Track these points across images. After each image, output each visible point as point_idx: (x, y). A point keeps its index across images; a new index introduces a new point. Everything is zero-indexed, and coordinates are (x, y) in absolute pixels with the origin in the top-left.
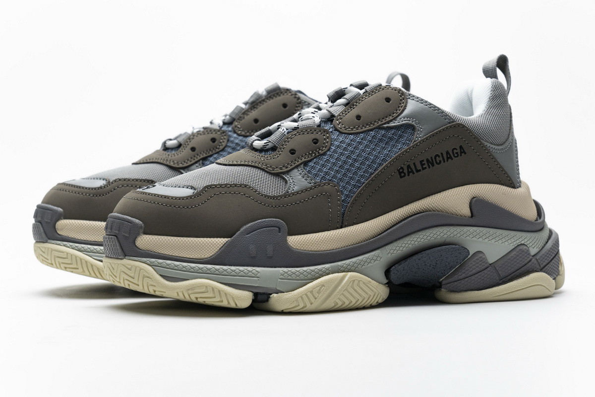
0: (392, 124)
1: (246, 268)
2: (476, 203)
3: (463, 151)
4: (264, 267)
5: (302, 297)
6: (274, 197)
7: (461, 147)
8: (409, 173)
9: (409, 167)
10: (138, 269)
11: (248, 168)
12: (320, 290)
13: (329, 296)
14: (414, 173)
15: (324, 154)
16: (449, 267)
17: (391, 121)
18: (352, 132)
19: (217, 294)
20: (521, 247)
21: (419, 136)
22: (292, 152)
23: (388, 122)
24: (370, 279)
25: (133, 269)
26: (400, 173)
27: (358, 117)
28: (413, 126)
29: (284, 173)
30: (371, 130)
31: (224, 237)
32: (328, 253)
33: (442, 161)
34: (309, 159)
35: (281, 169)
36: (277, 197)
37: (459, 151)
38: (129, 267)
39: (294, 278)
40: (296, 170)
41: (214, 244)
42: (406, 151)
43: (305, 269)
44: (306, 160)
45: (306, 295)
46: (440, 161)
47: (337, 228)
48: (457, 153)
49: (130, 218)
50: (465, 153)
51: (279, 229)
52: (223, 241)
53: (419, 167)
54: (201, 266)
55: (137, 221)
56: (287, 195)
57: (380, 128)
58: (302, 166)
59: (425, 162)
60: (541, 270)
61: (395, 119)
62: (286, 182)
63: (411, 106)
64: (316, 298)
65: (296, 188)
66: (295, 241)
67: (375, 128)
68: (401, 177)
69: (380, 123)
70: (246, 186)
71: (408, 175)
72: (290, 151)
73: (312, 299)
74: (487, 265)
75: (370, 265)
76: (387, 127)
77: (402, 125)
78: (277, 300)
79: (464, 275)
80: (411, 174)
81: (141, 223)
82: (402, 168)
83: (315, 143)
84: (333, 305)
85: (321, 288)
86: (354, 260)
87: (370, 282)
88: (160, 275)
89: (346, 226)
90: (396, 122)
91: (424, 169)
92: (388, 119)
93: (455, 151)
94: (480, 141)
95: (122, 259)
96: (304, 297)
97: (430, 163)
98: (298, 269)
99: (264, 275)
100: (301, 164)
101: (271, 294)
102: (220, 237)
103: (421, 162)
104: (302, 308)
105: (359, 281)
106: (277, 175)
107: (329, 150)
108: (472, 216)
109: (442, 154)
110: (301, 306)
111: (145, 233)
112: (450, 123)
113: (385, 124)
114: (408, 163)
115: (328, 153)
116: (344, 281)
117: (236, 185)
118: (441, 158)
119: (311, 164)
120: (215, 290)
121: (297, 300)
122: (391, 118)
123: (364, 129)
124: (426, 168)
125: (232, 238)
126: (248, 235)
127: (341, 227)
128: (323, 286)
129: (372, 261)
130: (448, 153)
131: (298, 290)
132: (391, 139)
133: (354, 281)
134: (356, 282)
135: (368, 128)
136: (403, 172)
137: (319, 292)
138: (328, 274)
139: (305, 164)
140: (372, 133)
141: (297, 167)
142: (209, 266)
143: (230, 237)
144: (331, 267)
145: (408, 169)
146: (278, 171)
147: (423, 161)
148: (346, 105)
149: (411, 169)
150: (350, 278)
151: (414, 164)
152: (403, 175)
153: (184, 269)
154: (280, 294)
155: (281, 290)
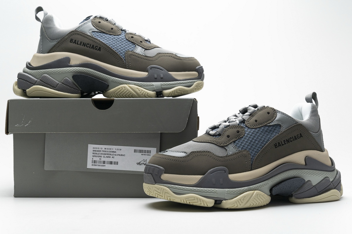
0: (271, 124)
1: (211, 189)
2: (308, 159)
3: (301, 136)
4: (219, 188)
5: (236, 202)
6: (222, 157)
7: (300, 134)
8: (279, 146)
9: (279, 143)
10: (162, 189)
11: (209, 144)
12: (244, 199)
13: (248, 201)
14: (281, 146)
15: (242, 137)
16: (296, 188)
17: (270, 123)
18: (254, 127)
19: (199, 201)
20: (327, 178)
21: (283, 129)
22: (228, 136)
23: (269, 123)
24: (264, 194)
25: (160, 189)
26: (275, 146)
27: (256, 121)
28: (280, 125)
29: (225, 146)
30: (262, 127)
31: (201, 175)
32: (246, 182)
33: (293, 140)
34: (236, 140)
35: (224, 144)
36: (223, 157)
37: (299, 136)
38: (158, 188)
39: (232, 193)
40: (230, 145)
41: (197, 178)
42: (277, 136)
43: (237, 189)
44: (234, 140)
45: (238, 201)
46: (292, 140)
47: (249, 171)
48: (299, 137)
49: (158, 166)
50: (302, 137)
51: (225, 171)
52: (200, 177)
53: (283, 143)
54: (191, 188)
55: (161, 168)
56: (227, 156)
57: (266, 126)
58: (233, 143)
59: (286, 141)
60: (335, 188)
61: (272, 122)
62: (226, 150)
63: (279, 116)
64: (242, 203)
65: (231, 153)
66: (232, 177)
67: (263, 126)
68: (276, 148)
69: (266, 124)
70: (209, 152)
71: (279, 147)
72: (227, 136)
73: (241, 203)
74: (312, 187)
75: (264, 187)
76: (269, 125)
77: (275, 125)
78: (226, 204)
79: (302, 191)
80: (280, 146)
81: (163, 168)
82: (276, 144)
83: (238, 133)
84: (249, 205)
85: (244, 198)
86: (257, 185)
87: (264, 195)
88: (173, 192)
89: (253, 170)
90: (273, 123)
91: (285, 144)
92: (269, 122)
93: (298, 136)
94: (308, 131)
95: (154, 184)
96: (237, 202)
97: (288, 141)
98: (234, 189)
99: (219, 192)
100: (232, 142)
101: (222, 201)
102: (199, 175)
103: (284, 141)
104: (236, 207)
105: (260, 195)
106: (222, 147)
107: (244, 136)
108: (306, 165)
109: (293, 137)
110: (236, 206)
111: (165, 173)
112: (296, 123)
113: (268, 124)
114: (279, 142)
115: (244, 137)
116: (254, 195)
117: (204, 152)
118: (292, 139)
119: (237, 142)
120: (198, 199)
121: (234, 203)
122: (270, 121)
123: (259, 126)
124: (286, 143)
125: (205, 175)
126: (212, 174)
127: (251, 170)
128: (245, 197)
129: (265, 186)
130: (295, 137)
131: (234, 199)
132: (270, 130)
133: (258, 195)
134: (259, 195)
135: (260, 126)
136: (276, 145)
137: (243, 200)
138: (247, 191)
139: (234, 142)
140: (263, 128)
141: (231, 143)
142: (195, 188)
143: (204, 175)
144: (248, 188)
145: (279, 144)
146: (222, 145)
147: (285, 140)
148: (250, 115)
149: (280, 144)
150: (256, 193)
151: (281, 142)
152: (276, 147)
153: (184, 189)
154: (226, 201)
155: (227, 199)
